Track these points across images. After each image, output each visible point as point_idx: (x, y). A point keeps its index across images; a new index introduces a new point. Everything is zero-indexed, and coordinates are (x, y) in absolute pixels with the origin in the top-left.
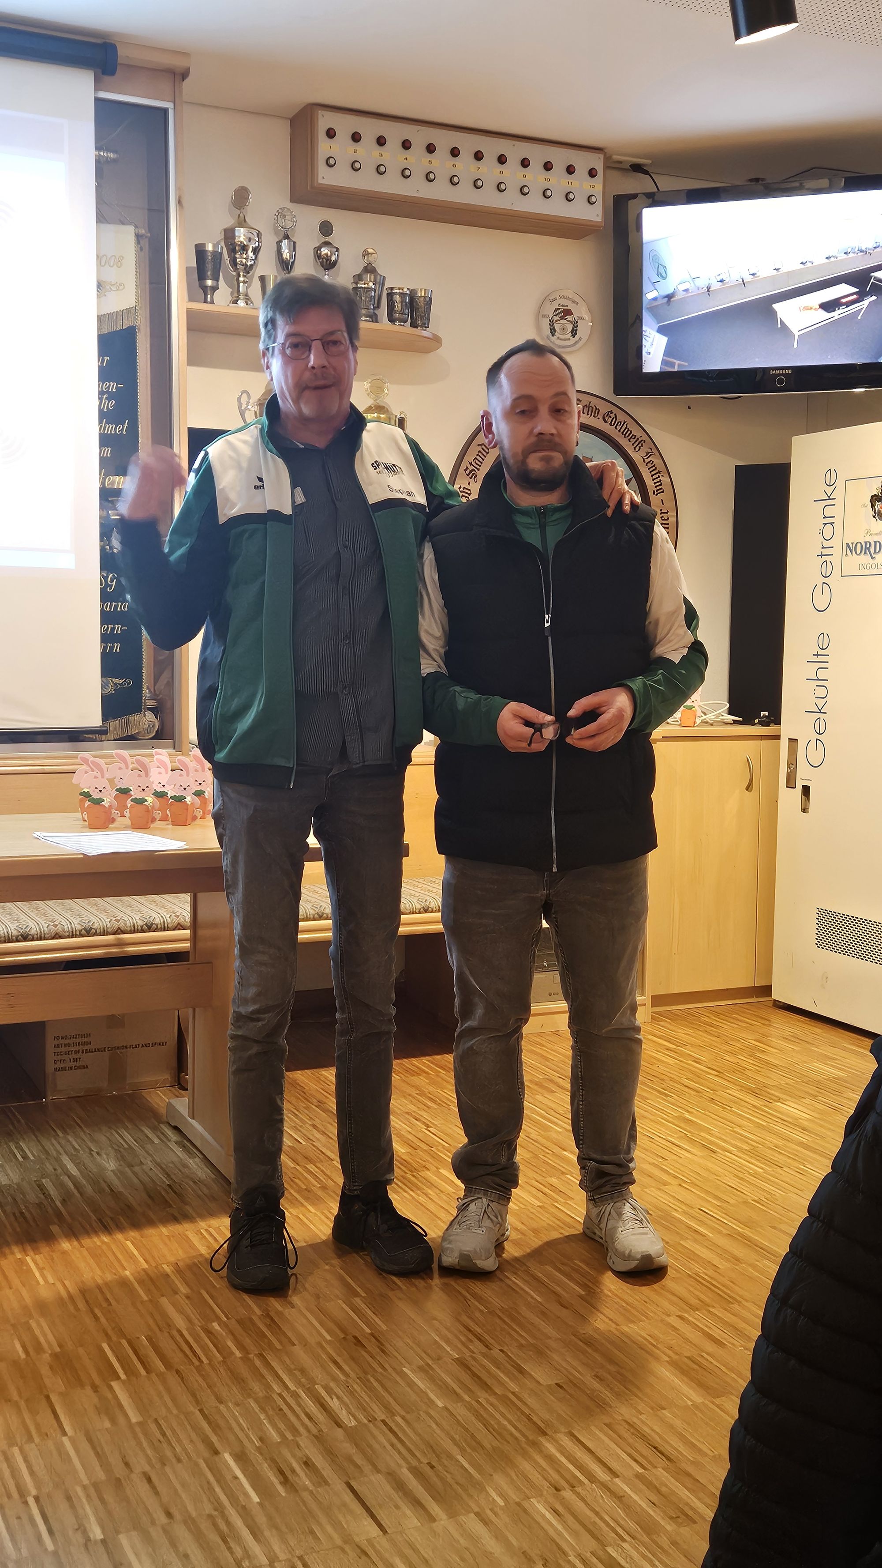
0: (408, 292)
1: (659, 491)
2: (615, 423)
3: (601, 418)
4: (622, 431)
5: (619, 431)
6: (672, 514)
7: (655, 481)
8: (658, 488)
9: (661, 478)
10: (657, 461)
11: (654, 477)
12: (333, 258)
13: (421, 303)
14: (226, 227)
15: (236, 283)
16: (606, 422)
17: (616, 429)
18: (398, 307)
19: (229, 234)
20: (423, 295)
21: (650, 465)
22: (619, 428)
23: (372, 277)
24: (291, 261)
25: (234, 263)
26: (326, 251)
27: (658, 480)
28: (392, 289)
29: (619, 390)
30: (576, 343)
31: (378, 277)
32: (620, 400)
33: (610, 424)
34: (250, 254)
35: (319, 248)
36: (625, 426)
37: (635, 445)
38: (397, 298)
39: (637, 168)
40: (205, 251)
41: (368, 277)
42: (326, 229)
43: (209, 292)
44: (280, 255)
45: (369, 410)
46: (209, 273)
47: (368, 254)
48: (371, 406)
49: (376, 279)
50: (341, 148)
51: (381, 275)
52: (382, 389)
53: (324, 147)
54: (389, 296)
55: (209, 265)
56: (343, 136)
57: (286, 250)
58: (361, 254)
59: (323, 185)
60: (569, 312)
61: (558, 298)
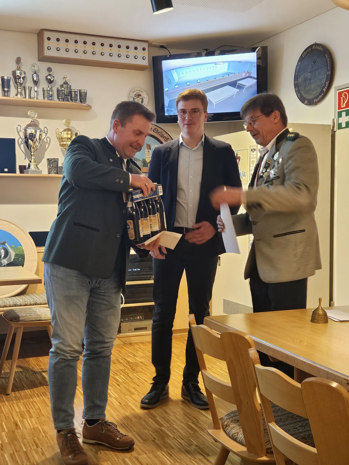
0: (79, 90)
2: (157, 132)
4: (160, 135)
5: (159, 135)
12: (52, 80)
14: (13, 70)
16: (154, 132)
17: (158, 134)
18: (74, 96)
19: (14, 73)
20: (84, 91)
22: (159, 134)
23: (66, 85)
24: (37, 81)
25: (16, 82)
26: (49, 77)
29: (158, 121)
31: (68, 86)
32: (158, 125)
33: (156, 133)
34: (22, 80)
35: (47, 76)
36: (161, 133)
37: (166, 139)
38: (73, 93)
39: (162, 47)
40: (4, 79)
41: (65, 86)
42: (49, 70)
43: (6, 92)
44: (33, 79)
45: (65, 130)
46: (6, 86)
47: (65, 78)
48: (66, 129)
49: (67, 86)
50: (53, 43)
51: (69, 85)
52: (69, 123)
53: (46, 43)
54: (70, 92)
55: (6, 84)
56: (53, 40)
57: (35, 77)
58: (63, 78)
59: (47, 56)
60: (140, 95)
61: (136, 91)
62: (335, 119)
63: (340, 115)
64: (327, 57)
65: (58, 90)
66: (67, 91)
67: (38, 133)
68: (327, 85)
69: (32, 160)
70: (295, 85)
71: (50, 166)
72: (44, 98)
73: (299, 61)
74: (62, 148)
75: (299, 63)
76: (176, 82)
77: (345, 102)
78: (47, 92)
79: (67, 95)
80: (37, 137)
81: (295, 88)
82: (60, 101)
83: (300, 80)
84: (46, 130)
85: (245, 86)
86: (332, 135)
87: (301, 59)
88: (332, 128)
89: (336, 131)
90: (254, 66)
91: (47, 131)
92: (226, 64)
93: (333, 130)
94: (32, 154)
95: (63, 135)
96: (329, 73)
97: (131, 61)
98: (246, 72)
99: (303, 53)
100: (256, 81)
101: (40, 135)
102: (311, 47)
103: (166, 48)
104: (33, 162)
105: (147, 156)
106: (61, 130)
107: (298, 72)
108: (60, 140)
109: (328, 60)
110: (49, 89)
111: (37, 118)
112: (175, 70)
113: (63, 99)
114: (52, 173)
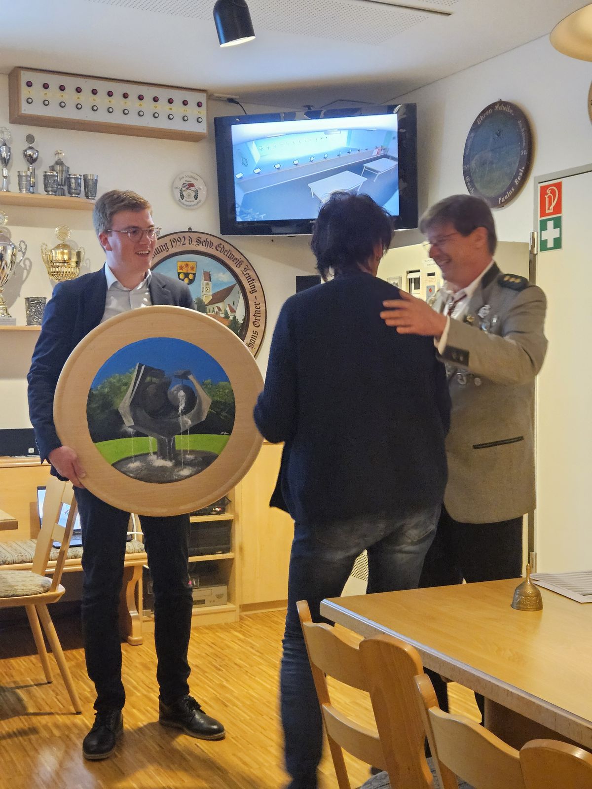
0: (83, 176)
1: (254, 291)
2: (223, 250)
3: (214, 248)
4: (228, 255)
5: (226, 256)
6: (262, 305)
7: (251, 285)
8: (252, 289)
9: (254, 283)
10: (251, 273)
11: (250, 283)
12: (35, 156)
13: (91, 183)
16: (217, 250)
17: (224, 254)
18: (74, 186)
20: (93, 177)
21: (247, 276)
22: (226, 253)
23: (61, 167)
24: (8, 158)
26: (30, 152)
27: (253, 284)
28: (70, 175)
29: (223, 232)
30: (198, 203)
31: (64, 167)
32: (225, 237)
33: (220, 252)
35: (26, 151)
36: (229, 253)
37: (237, 264)
38: (73, 181)
39: (231, 100)
41: (58, 168)
42: (30, 139)
45: (58, 247)
47: (58, 153)
48: (59, 245)
49: (62, 169)
50: (36, 92)
51: (66, 166)
52: (66, 234)
53: (25, 92)
54: (68, 179)
56: (38, 86)
57: (4, 153)
58: (54, 155)
59: (26, 114)
60: (191, 185)
61: (185, 177)
62: (536, 233)
63: (543, 226)
64: (521, 126)
65: (45, 176)
66: (62, 176)
67: (9, 252)
68: (521, 174)
69: (0, 301)
70: (464, 172)
71: (31, 311)
72: (20, 189)
73: (471, 130)
74: (53, 278)
75: (473, 135)
76: (257, 162)
77: (553, 204)
78: (26, 179)
79: (62, 185)
80: (8, 258)
81: (465, 177)
82: (49, 194)
83: (473, 164)
84: (23, 247)
85: (378, 172)
86: (530, 262)
87: (475, 127)
88: (530, 249)
89: (537, 254)
90: (394, 138)
91: (26, 249)
92: (345, 134)
93: (531, 252)
95: (54, 255)
96: (525, 153)
97: (177, 125)
98: (380, 148)
99: (479, 117)
100: (396, 163)
101: (13, 255)
102: (492, 106)
103: (238, 103)
104: (0, 304)
105: (205, 293)
106: (51, 246)
107: (470, 149)
108: (48, 265)
109: (523, 130)
110: (29, 173)
111: (8, 224)
112: (255, 142)
113: (55, 192)
114: (34, 323)
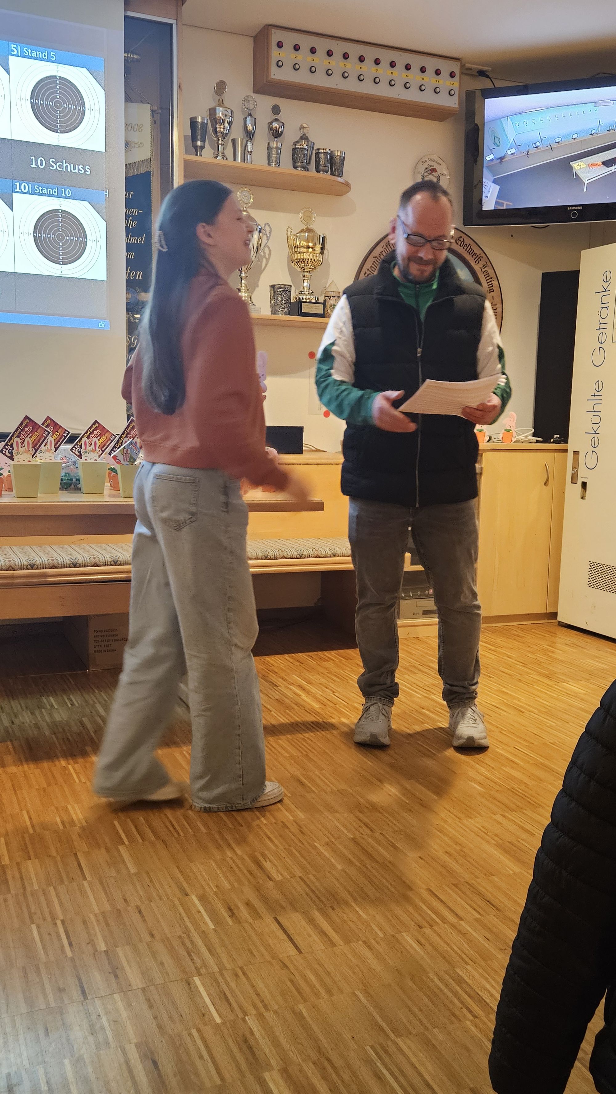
0: (329, 152)
5: (466, 250)
7: (489, 284)
9: (492, 282)
10: (490, 271)
11: (488, 281)
12: (280, 130)
13: (338, 160)
14: (210, 107)
15: (216, 145)
16: (457, 244)
17: (464, 248)
18: (322, 161)
19: (212, 112)
20: (339, 155)
21: (485, 273)
22: (465, 248)
23: (306, 141)
24: (253, 131)
25: (215, 131)
26: (276, 125)
27: (490, 283)
28: (318, 149)
29: (467, 222)
31: (310, 143)
32: (466, 229)
33: (460, 246)
34: (226, 125)
35: (271, 123)
36: (469, 247)
37: (476, 259)
38: (322, 156)
39: (482, 73)
40: (197, 122)
42: (276, 110)
43: (199, 150)
44: (246, 127)
45: (302, 232)
46: (199, 137)
47: (304, 128)
48: (304, 229)
49: (308, 143)
50: (287, 55)
52: (310, 218)
53: (275, 54)
54: (318, 154)
55: (199, 132)
56: (288, 46)
57: (250, 125)
58: (299, 128)
59: (274, 79)
60: (434, 170)
61: (427, 160)
65: (294, 149)
69: (243, 288)
71: (277, 299)
72: (269, 164)
76: (511, 141)
78: (277, 151)
82: (297, 170)
84: (267, 229)
91: (270, 232)
94: (243, 275)
95: (299, 240)
97: (428, 98)
101: (260, 238)
103: (488, 77)
104: (243, 291)
108: (292, 251)
112: (511, 119)
113: (304, 168)
114: (280, 313)
